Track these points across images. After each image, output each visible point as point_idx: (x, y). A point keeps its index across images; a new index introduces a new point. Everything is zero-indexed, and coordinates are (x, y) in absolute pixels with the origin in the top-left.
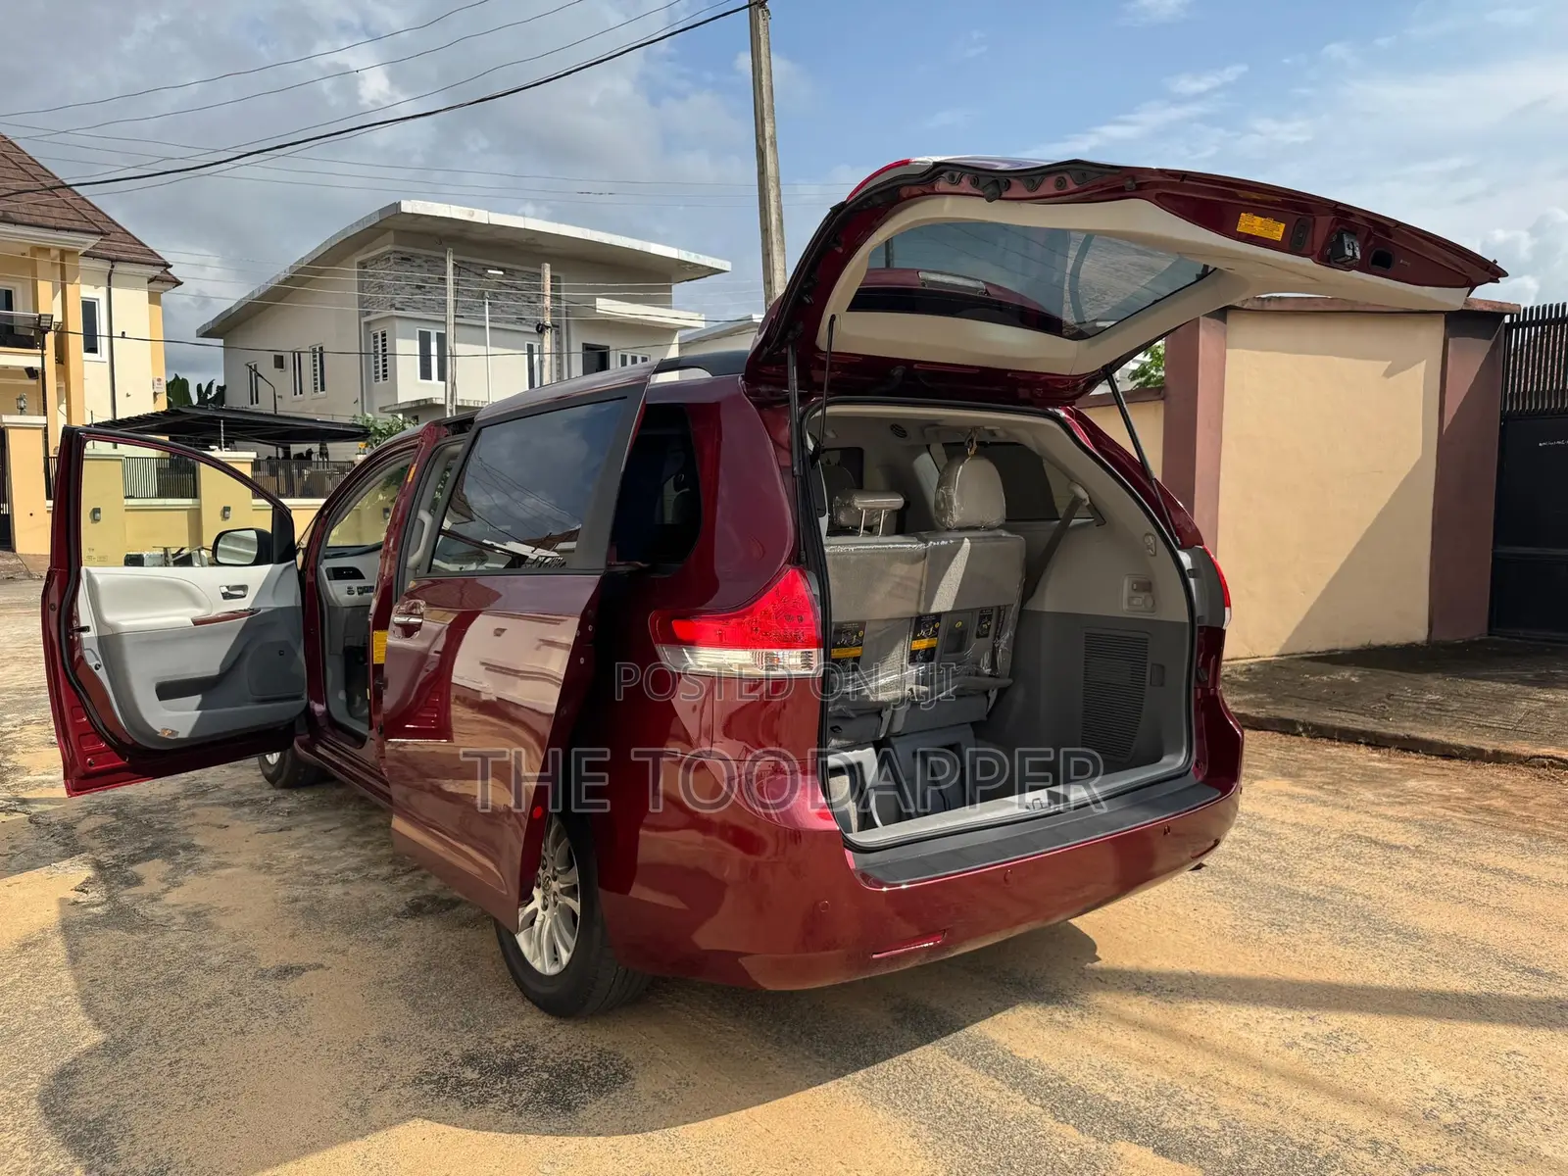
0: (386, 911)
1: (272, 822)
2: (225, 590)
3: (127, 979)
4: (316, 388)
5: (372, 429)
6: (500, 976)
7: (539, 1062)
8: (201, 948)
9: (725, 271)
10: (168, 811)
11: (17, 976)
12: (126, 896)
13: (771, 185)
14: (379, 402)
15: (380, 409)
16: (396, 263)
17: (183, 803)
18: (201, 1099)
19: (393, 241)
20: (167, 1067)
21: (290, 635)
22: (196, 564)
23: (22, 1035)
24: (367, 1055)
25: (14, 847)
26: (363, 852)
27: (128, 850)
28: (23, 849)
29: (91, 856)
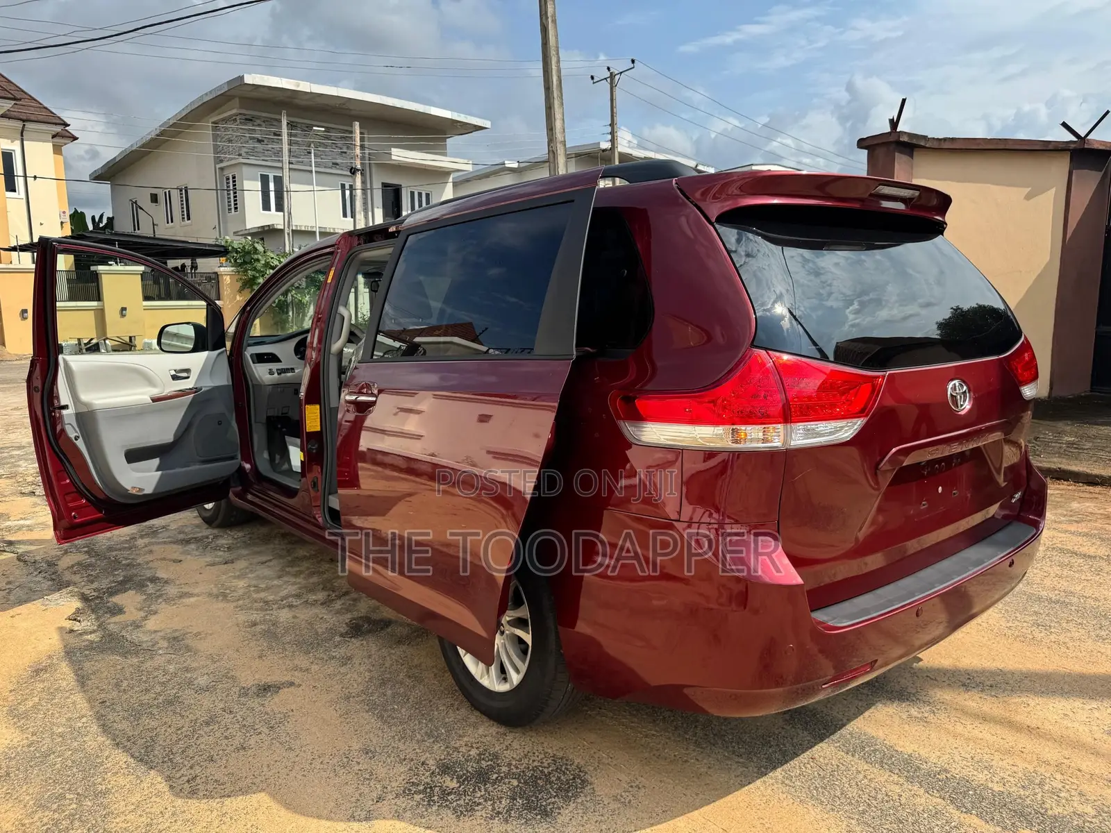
0: (332, 632)
1: (216, 556)
2: (173, 373)
3: (131, 700)
4: (183, 218)
5: (230, 248)
6: (445, 689)
7: (504, 769)
8: (187, 670)
9: (486, 128)
10: (130, 548)
11: (36, 700)
12: (114, 623)
13: (553, 52)
14: (233, 228)
15: (234, 233)
16: (241, 123)
17: (140, 542)
18: (224, 815)
19: (238, 106)
20: (187, 784)
21: (223, 407)
22: (103, 351)
23: (52, 756)
24: (357, 768)
25: (9, 583)
26: (298, 580)
27: (104, 583)
28: (17, 584)
29: (76, 590)
